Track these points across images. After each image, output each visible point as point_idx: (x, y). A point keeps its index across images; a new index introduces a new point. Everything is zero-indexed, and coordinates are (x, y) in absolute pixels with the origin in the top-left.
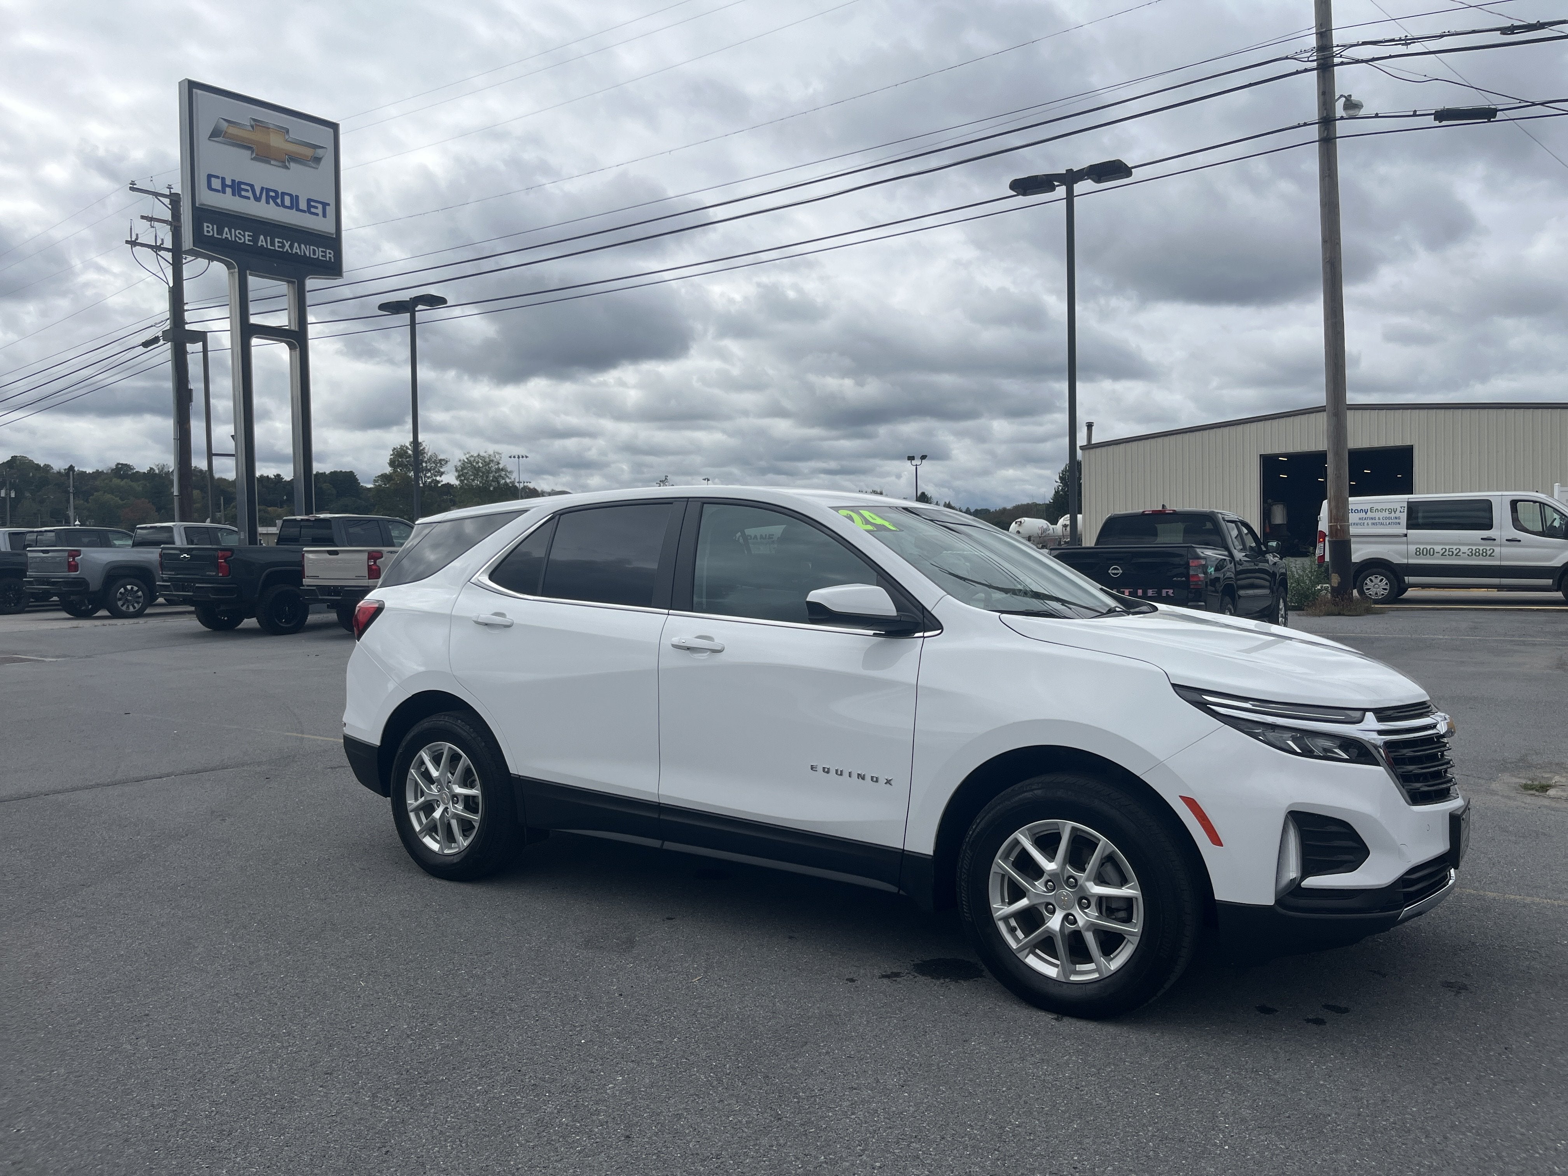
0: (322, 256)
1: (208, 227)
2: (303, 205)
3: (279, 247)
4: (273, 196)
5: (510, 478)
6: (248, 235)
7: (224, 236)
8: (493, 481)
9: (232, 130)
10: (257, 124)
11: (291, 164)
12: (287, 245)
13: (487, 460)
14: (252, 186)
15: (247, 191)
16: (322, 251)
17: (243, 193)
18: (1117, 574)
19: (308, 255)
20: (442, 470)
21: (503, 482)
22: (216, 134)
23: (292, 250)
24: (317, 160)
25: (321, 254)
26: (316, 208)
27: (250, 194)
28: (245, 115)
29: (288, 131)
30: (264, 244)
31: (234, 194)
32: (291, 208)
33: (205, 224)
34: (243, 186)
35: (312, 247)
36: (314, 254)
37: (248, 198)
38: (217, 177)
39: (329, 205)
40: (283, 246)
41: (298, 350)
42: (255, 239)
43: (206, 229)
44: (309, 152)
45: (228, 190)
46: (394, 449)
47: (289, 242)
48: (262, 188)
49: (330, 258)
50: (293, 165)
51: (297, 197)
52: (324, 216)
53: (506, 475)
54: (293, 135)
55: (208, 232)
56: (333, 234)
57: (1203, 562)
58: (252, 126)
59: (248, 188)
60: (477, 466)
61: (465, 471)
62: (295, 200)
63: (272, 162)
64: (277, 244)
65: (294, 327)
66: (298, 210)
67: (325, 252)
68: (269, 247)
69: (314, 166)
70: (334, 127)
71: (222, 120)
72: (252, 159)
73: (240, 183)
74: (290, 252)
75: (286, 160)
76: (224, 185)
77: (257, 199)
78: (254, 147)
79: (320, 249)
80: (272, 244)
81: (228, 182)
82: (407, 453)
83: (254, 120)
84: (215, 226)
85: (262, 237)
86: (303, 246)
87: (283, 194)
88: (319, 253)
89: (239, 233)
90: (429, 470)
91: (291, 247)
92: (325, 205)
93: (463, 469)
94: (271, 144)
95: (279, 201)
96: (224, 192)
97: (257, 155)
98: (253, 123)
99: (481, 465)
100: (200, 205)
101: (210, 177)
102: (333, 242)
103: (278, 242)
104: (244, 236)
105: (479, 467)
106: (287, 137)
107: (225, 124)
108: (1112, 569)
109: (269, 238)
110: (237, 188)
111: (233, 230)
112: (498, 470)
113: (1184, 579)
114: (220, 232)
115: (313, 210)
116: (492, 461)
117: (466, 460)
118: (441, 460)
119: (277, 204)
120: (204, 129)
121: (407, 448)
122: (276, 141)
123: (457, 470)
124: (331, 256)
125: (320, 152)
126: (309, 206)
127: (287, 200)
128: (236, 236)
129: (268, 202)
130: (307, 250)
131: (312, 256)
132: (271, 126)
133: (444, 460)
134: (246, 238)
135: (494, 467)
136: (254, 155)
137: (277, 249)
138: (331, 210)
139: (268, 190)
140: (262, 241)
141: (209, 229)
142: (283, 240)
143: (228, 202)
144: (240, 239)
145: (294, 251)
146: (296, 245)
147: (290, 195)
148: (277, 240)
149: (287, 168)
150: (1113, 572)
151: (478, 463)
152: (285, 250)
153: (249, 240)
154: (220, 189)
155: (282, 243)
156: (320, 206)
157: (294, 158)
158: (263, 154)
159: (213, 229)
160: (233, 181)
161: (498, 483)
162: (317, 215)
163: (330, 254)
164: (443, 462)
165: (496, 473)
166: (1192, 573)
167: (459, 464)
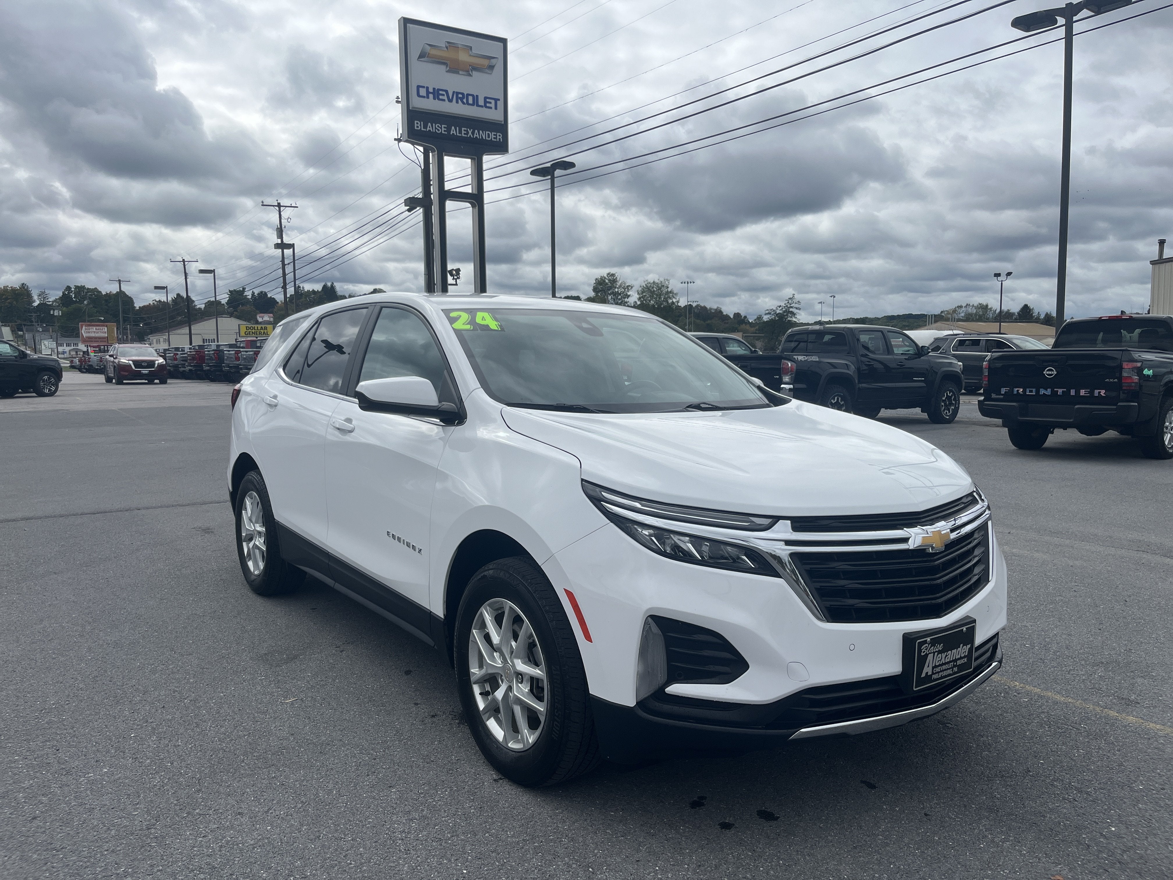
0: (494, 138)
1: (417, 123)
2: (481, 102)
3: (464, 134)
4: (460, 97)
5: (676, 299)
6: (444, 127)
7: (428, 129)
8: (664, 301)
9: (434, 52)
10: (451, 45)
11: (473, 72)
12: (470, 132)
13: (660, 285)
14: (447, 91)
15: (443, 95)
16: (494, 135)
17: (441, 97)
18: (1052, 375)
19: (484, 138)
20: (629, 294)
21: (670, 301)
22: (422, 56)
23: (473, 136)
24: (491, 67)
25: (493, 136)
26: (490, 103)
27: (445, 98)
28: (441, 39)
29: (471, 48)
30: (455, 132)
31: (434, 99)
32: (473, 105)
33: (416, 122)
34: (441, 92)
35: (487, 132)
36: (489, 137)
37: (444, 100)
38: (423, 87)
39: (499, 100)
40: (467, 133)
41: (477, 207)
42: (449, 130)
43: (416, 125)
44: (486, 62)
45: (431, 96)
46: (596, 279)
47: (472, 130)
48: (454, 92)
49: (500, 139)
50: (475, 73)
51: (477, 96)
52: (496, 108)
53: (673, 296)
54: (474, 51)
55: (418, 127)
56: (502, 121)
57: (1139, 364)
58: (447, 48)
59: (444, 93)
60: (652, 290)
61: (644, 294)
62: (476, 98)
63: (460, 72)
64: (463, 132)
65: (475, 192)
66: (478, 106)
67: (496, 135)
68: (458, 134)
69: (489, 72)
70: (504, 41)
71: (427, 46)
72: (447, 72)
73: (439, 90)
74: (472, 136)
75: (470, 69)
76: (428, 92)
77: (450, 101)
78: (448, 62)
79: (493, 133)
80: (460, 132)
81: (431, 90)
82: (605, 281)
83: (448, 42)
84: (422, 123)
85: (453, 128)
86: (481, 132)
87: (468, 95)
88: (492, 136)
89: (438, 126)
90: (620, 294)
91: (473, 133)
92: (496, 100)
93: (643, 293)
94: (460, 59)
95: (465, 100)
96: (428, 97)
97: (450, 68)
98: (448, 45)
99: (655, 290)
100: (413, 108)
101: (418, 87)
102: (502, 127)
103: (464, 130)
104: (441, 128)
105: (654, 291)
106: (470, 53)
107: (428, 48)
108: (1047, 371)
109: (458, 128)
110: (437, 94)
111: (434, 124)
112: (668, 293)
113: (1116, 380)
114: (425, 126)
115: (488, 105)
116: (663, 286)
117: (645, 286)
118: (628, 286)
119: (463, 103)
120: (414, 54)
121: (605, 278)
122: (463, 57)
123: (638, 294)
124: (501, 137)
125: (493, 61)
126: (486, 102)
127: (471, 100)
128: (436, 128)
129: (457, 102)
130: (483, 135)
131: (487, 139)
132: (460, 46)
133: (630, 286)
134: (442, 129)
135: (664, 290)
136: (448, 69)
137: (463, 135)
138: (500, 104)
139: (458, 93)
140: (453, 131)
141: (418, 125)
142: (467, 128)
143: (430, 105)
144: (439, 130)
145: (475, 135)
146: (476, 131)
147: (473, 96)
148: (463, 129)
149: (471, 76)
150: (1048, 373)
151: (653, 288)
152: (469, 136)
153: (444, 131)
154: (425, 95)
155: (467, 131)
156: (493, 102)
157: (476, 68)
158: (454, 67)
159: (421, 125)
160: (434, 89)
161: (668, 302)
162: (491, 108)
163: (500, 136)
164: (629, 287)
165: (666, 295)
166: (1125, 374)
167: (640, 289)
